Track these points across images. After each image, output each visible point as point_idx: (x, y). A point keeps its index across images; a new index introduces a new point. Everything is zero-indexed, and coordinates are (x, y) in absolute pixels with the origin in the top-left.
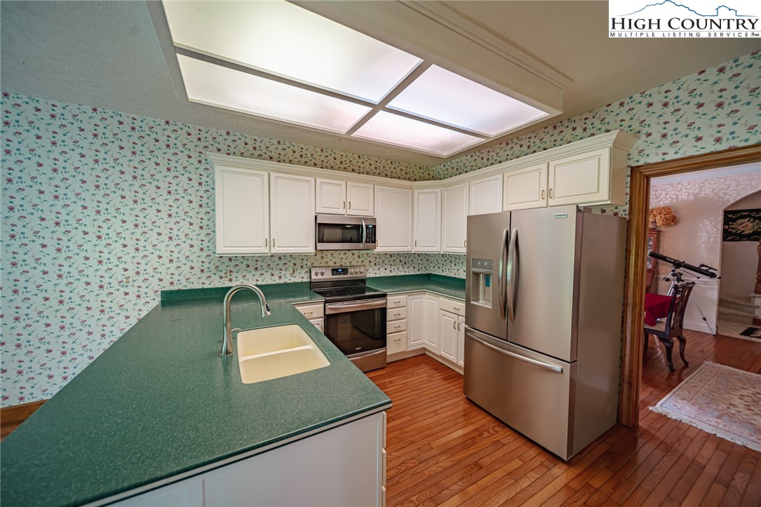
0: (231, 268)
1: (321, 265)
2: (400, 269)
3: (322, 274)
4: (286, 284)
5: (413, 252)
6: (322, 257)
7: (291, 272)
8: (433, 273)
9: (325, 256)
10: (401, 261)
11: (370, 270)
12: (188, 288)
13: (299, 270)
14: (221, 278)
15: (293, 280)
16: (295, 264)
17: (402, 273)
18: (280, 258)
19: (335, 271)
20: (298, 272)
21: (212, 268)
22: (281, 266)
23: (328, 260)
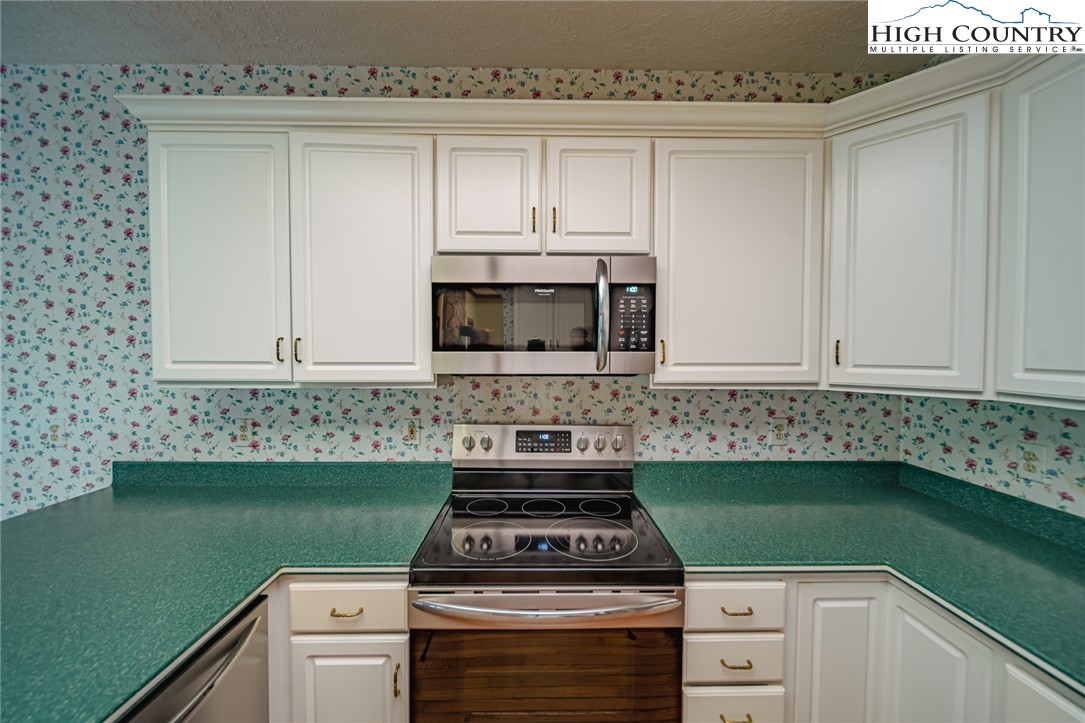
0: (257, 415)
1: (492, 417)
2: (771, 438)
3: (488, 445)
4: (391, 466)
5: (823, 387)
6: (496, 394)
7: (406, 432)
8: (913, 461)
9: (504, 391)
10: (772, 413)
11: (656, 438)
12: (166, 459)
13: (429, 429)
14: (234, 439)
15: (411, 456)
16: (416, 412)
17: (779, 455)
18: (376, 393)
19: (528, 440)
20: (425, 433)
21: (215, 414)
22: (378, 415)
23: (511, 402)
